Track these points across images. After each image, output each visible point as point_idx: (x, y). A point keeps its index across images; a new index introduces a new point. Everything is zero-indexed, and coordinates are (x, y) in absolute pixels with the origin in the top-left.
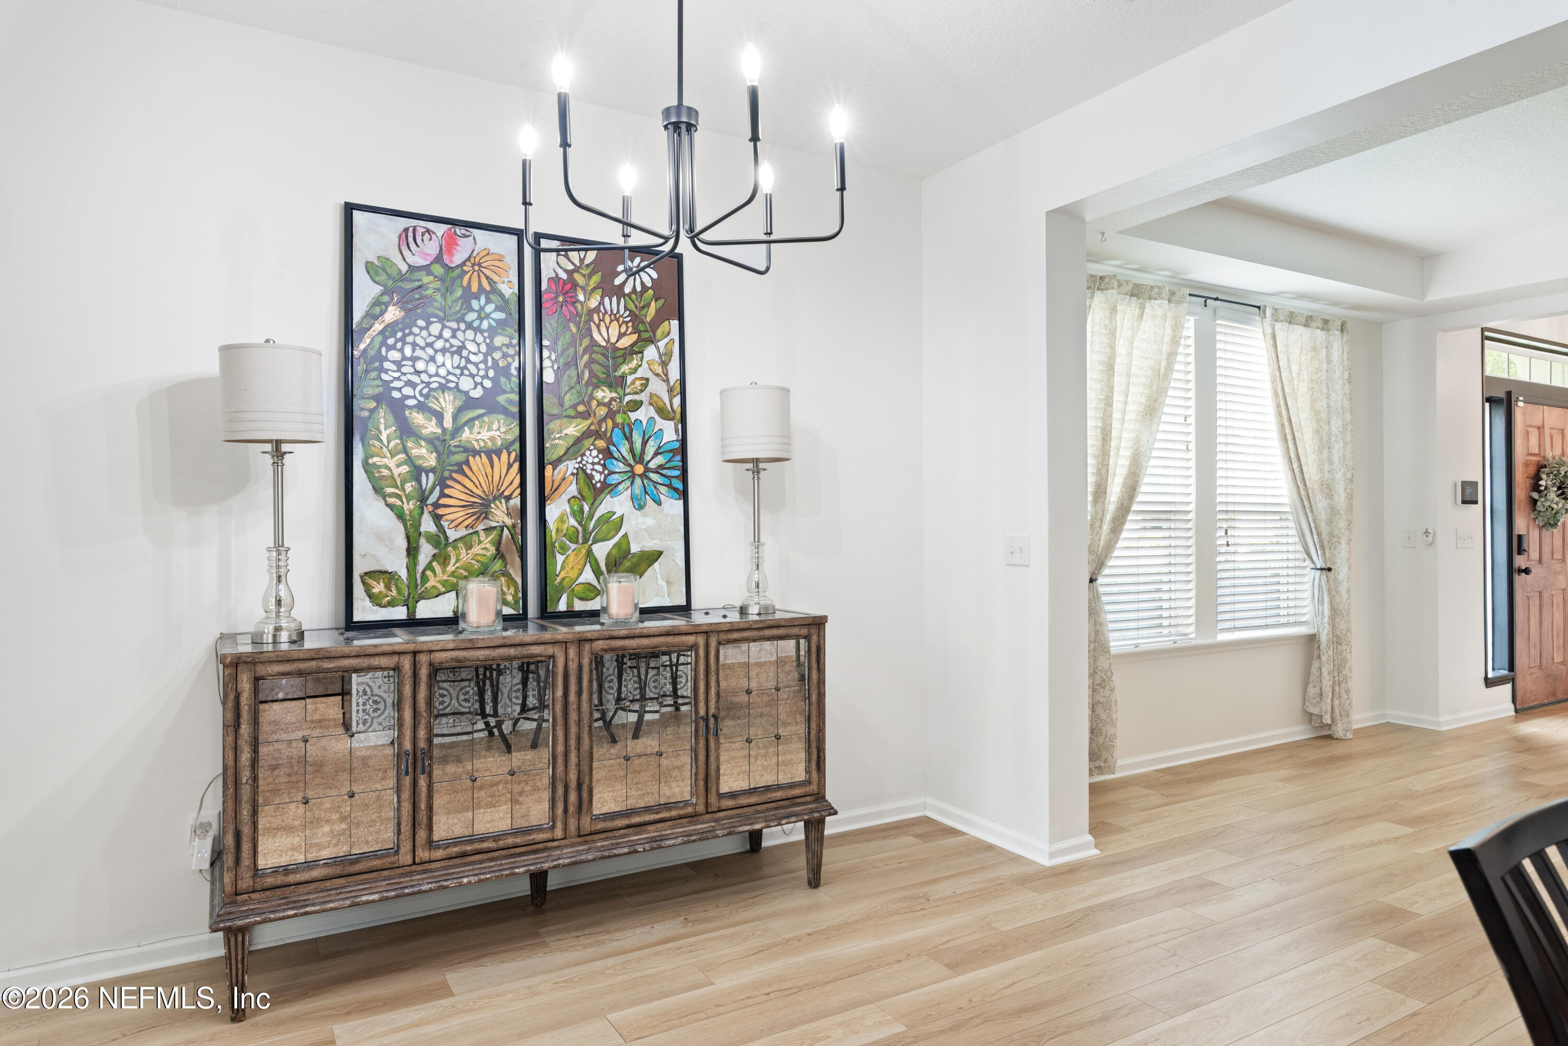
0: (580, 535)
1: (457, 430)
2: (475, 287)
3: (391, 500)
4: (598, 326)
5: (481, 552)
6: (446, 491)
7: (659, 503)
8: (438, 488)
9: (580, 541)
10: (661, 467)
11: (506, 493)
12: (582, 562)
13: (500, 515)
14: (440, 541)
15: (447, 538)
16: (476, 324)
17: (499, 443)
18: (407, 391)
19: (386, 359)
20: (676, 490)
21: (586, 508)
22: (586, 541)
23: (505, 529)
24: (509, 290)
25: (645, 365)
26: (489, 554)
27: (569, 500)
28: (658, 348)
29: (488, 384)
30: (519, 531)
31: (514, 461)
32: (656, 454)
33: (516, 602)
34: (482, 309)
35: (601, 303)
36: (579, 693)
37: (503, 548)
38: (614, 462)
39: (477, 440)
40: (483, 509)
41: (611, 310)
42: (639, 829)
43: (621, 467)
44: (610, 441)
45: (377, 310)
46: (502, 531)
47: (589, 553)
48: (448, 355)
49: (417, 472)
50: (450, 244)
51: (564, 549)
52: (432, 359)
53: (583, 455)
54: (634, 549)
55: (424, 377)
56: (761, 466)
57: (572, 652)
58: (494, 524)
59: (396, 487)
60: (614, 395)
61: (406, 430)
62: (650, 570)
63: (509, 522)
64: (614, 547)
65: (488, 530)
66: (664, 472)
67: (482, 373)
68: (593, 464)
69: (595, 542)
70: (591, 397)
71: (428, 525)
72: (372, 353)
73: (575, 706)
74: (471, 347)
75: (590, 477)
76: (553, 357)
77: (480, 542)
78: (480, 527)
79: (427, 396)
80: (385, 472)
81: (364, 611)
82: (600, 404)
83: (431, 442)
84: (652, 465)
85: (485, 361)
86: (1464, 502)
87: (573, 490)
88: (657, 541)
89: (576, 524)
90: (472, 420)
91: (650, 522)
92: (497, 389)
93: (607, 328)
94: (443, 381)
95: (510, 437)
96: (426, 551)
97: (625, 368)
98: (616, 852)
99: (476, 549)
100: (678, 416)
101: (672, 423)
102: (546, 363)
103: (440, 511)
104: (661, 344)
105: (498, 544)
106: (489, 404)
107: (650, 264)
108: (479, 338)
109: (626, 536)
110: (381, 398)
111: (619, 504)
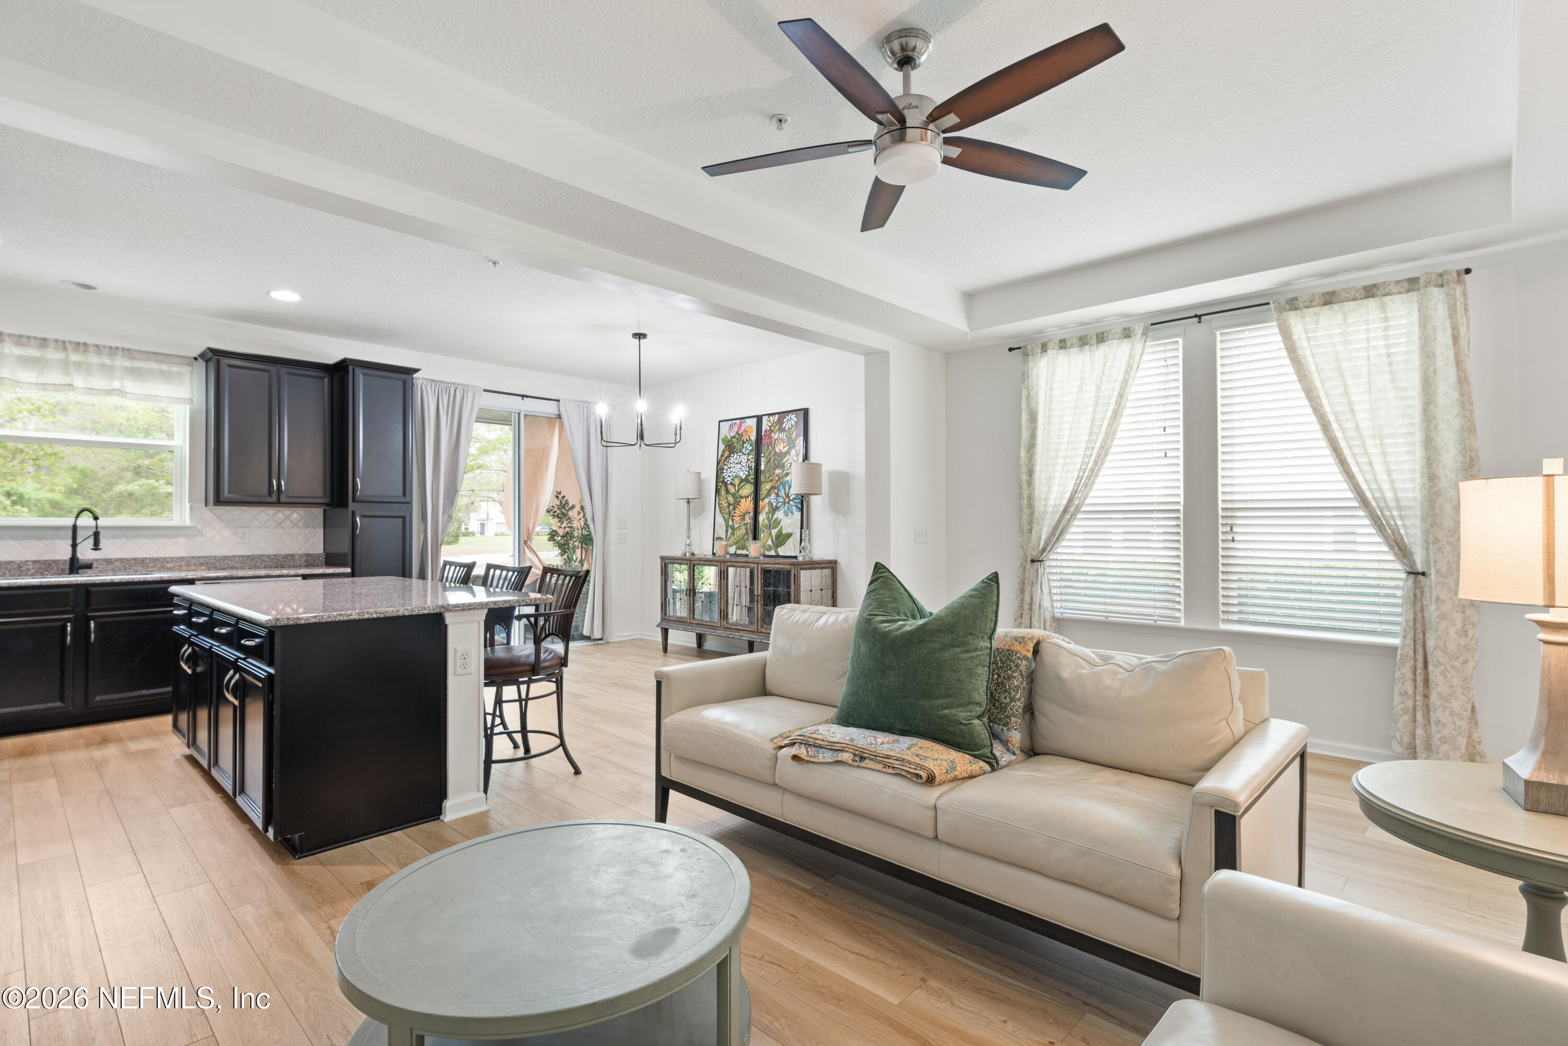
0: (768, 526)
1: (739, 490)
2: (745, 440)
3: (723, 515)
4: (777, 445)
6: (735, 511)
7: (792, 514)
8: (733, 510)
9: (768, 529)
11: (749, 511)
12: (768, 537)
13: (748, 519)
14: (733, 528)
16: (744, 453)
17: (748, 493)
18: (728, 479)
19: (725, 469)
20: (799, 508)
21: (771, 516)
22: (770, 529)
24: (753, 438)
25: (791, 457)
26: (744, 533)
27: (766, 513)
28: (795, 450)
29: (746, 473)
30: (752, 525)
31: (752, 500)
32: (793, 493)
34: (746, 447)
35: (779, 436)
38: (780, 498)
39: (743, 493)
40: (743, 517)
41: (781, 438)
43: (782, 500)
44: (779, 490)
45: (723, 453)
46: (748, 525)
47: (771, 532)
48: (738, 465)
49: (729, 504)
50: (740, 425)
51: (764, 532)
52: (734, 467)
53: (771, 496)
54: (784, 532)
55: (732, 473)
58: (746, 522)
59: (725, 510)
60: (781, 471)
61: (727, 492)
62: (789, 541)
63: (750, 521)
64: (778, 531)
66: (795, 501)
67: (745, 469)
68: (773, 499)
69: (772, 529)
70: (774, 473)
71: (731, 523)
72: (722, 467)
74: (743, 461)
75: (772, 504)
76: (764, 460)
77: (742, 529)
78: (742, 523)
79: (732, 480)
80: (723, 506)
81: (716, 550)
82: (776, 475)
83: (733, 495)
84: (791, 498)
85: (746, 465)
87: (767, 509)
88: (792, 529)
89: (767, 522)
90: (743, 486)
91: (789, 521)
92: (749, 474)
93: (780, 445)
94: (737, 474)
95: (751, 491)
96: (730, 531)
97: (784, 460)
99: (741, 531)
102: (762, 462)
103: (734, 518)
104: (796, 448)
105: (746, 529)
106: (745, 480)
107: (794, 416)
108: (745, 457)
109: (781, 527)
110: (723, 482)
111: (779, 515)
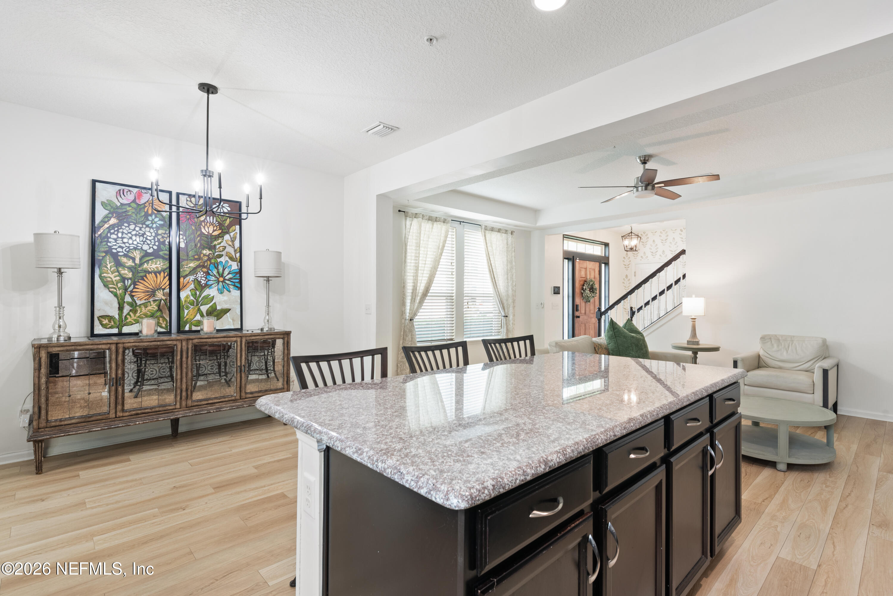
0: (195, 303)
1: (141, 264)
2: (150, 212)
3: (111, 290)
4: (204, 227)
5: (151, 309)
6: (136, 287)
7: (230, 291)
8: (133, 285)
9: (195, 305)
10: (231, 278)
11: (163, 287)
12: (196, 312)
13: (160, 295)
14: (133, 305)
15: (136, 304)
16: (150, 225)
17: (160, 269)
18: (119, 250)
19: (110, 238)
20: (237, 287)
21: (198, 293)
22: (197, 305)
23: (162, 301)
24: (165, 213)
25: (224, 241)
26: (155, 309)
27: (190, 290)
28: (230, 235)
29: (155, 247)
30: (168, 301)
31: (167, 276)
32: (229, 274)
33: (167, 327)
34: (153, 220)
35: (206, 218)
36: (187, 358)
37: (161, 307)
38: (210, 276)
39: (150, 268)
40: (153, 293)
41: (210, 221)
42: (212, 405)
43: (213, 278)
44: (209, 269)
45: (106, 220)
46: (161, 301)
47: (199, 309)
48: (138, 237)
49: (123, 279)
50: (139, 195)
51: (188, 308)
52: (131, 238)
53: (196, 274)
54: (219, 308)
55: (127, 245)
56: (270, 279)
57: (184, 343)
58: (157, 299)
59: (114, 285)
60: (211, 252)
61: (118, 264)
62: (225, 316)
63: (164, 298)
64: (210, 307)
65: (154, 301)
66: (232, 280)
67: (153, 243)
68: (201, 277)
69: (201, 305)
70: (201, 253)
71: (128, 299)
72: (103, 235)
73: (185, 362)
74: (148, 234)
75: (200, 282)
76: (184, 238)
77: (151, 305)
78: (151, 300)
79: (128, 252)
80: (109, 279)
81: (99, 330)
82: (204, 255)
83: (130, 268)
84: (227, 278)
85: (154, 239)
86: (554, 293)
87: (192, 286)
88: (228, 305)
89: (193, 299)
90: (149, 260)
91: (226, 298)
92: (159, 249)
93: (208, 228)
94: (136, 246)
95: (165, 267)
96: (127, 309)
97: (216, 243)
98: (202, 412)
99: (149, 308)
100: (238, 260)
101: (236, 263)
102: (181, 240)
103: (133, 294)
104: (232, 234)
105: (159, 306)
106: (156, 255)
107: (228, 205)
108: (152, 231)
109: (215, 303)
110: (109, 251)
111: (212, 292)
